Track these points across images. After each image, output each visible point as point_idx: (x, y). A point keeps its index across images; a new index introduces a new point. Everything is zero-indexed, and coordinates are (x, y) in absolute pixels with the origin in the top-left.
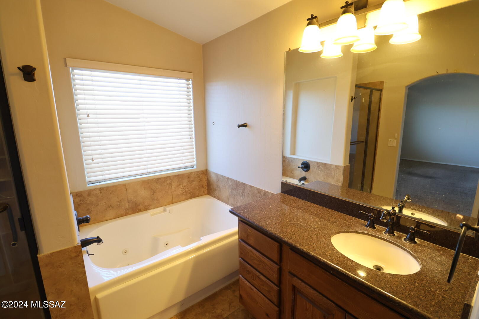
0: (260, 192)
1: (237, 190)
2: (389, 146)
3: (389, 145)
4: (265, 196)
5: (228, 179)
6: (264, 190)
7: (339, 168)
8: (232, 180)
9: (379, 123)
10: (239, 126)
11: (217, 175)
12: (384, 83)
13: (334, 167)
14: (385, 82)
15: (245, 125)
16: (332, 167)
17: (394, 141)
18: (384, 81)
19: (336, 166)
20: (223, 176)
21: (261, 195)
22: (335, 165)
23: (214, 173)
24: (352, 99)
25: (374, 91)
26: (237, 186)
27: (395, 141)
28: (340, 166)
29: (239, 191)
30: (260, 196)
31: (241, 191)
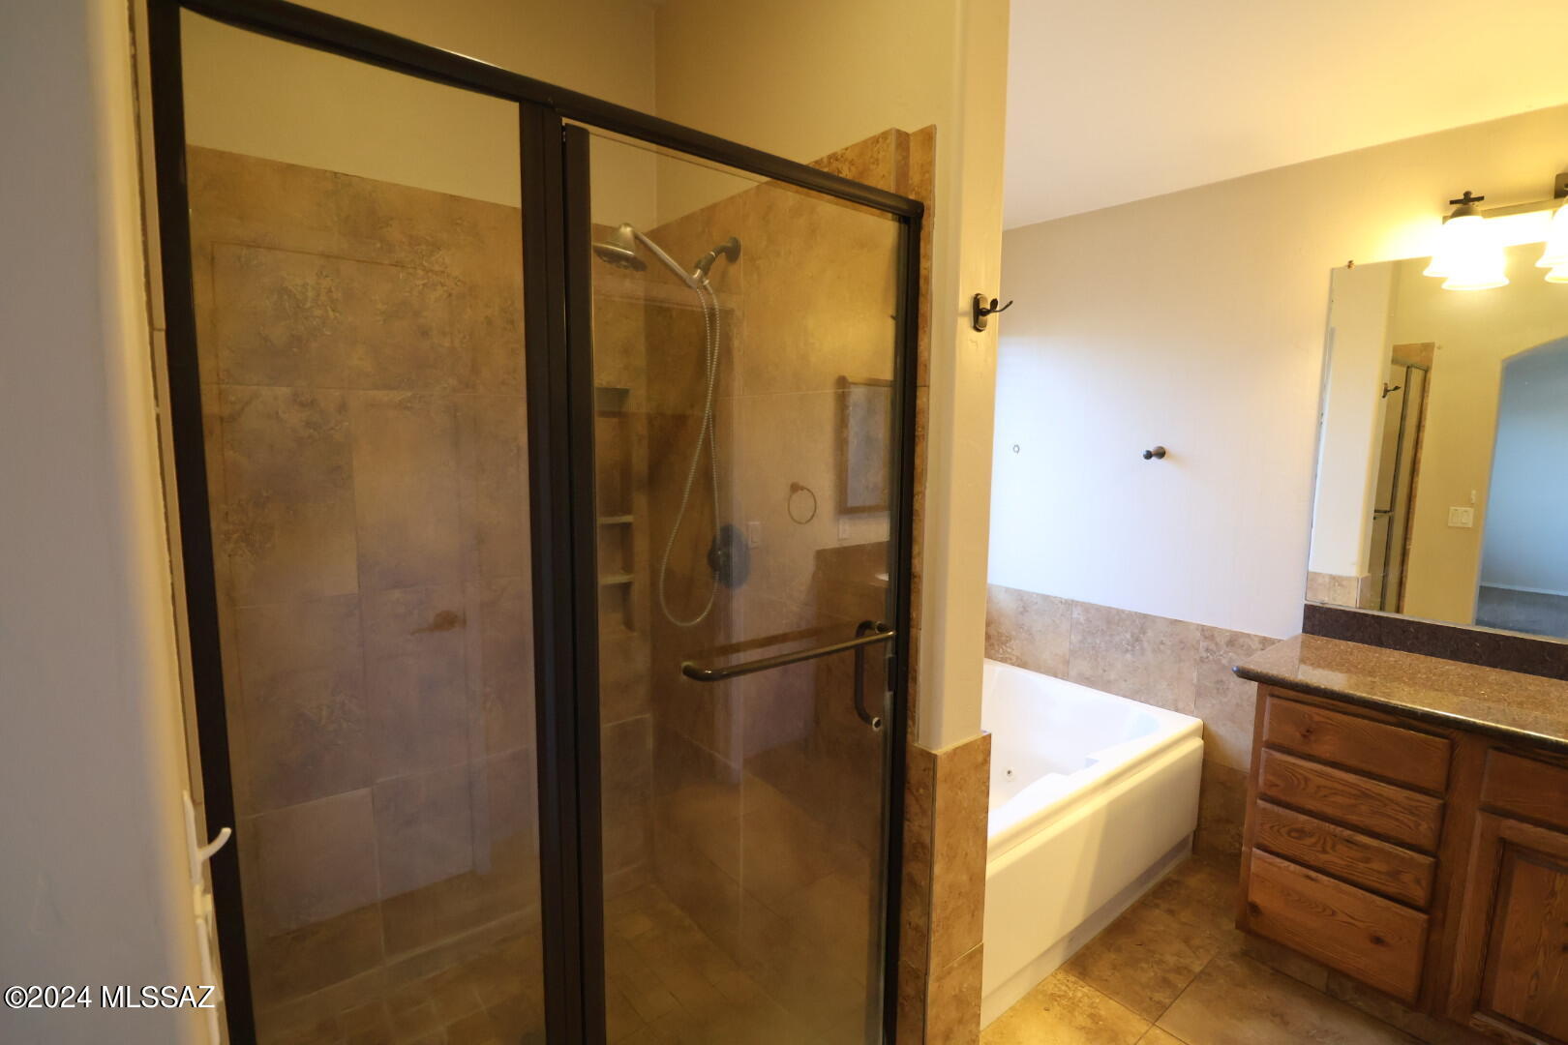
0: (1213, 636)
1: (1111, 635)
2: (1450, 527)
3: (1450, 524)
4: (1233, 645)
5: (1070, 604)
6: (1227, 631)
7: (1344, 583)
8: (1087, 607)
9: (1419, 462)
10: (1149, 455)
11: (1019, 595)
12: (1436, 349)
13: (1327, 580)
14: (1437, 345)
15: (1161, 453)
16: (1320, 580)
17: (1466, 511)
18: (1434, 343)
19: (1333, 578)
20: (1046, 598)
21: (1217, 644)
22: (1331, 575)
23: (1007, 590)
24: (1386, 391)
25: (1413, 369)
26: (1109, 622)
27: (1471, 511)
28: (1349, 579)
29: (1117, 639)
30: (1213, 647)
31: (1128, 636)
